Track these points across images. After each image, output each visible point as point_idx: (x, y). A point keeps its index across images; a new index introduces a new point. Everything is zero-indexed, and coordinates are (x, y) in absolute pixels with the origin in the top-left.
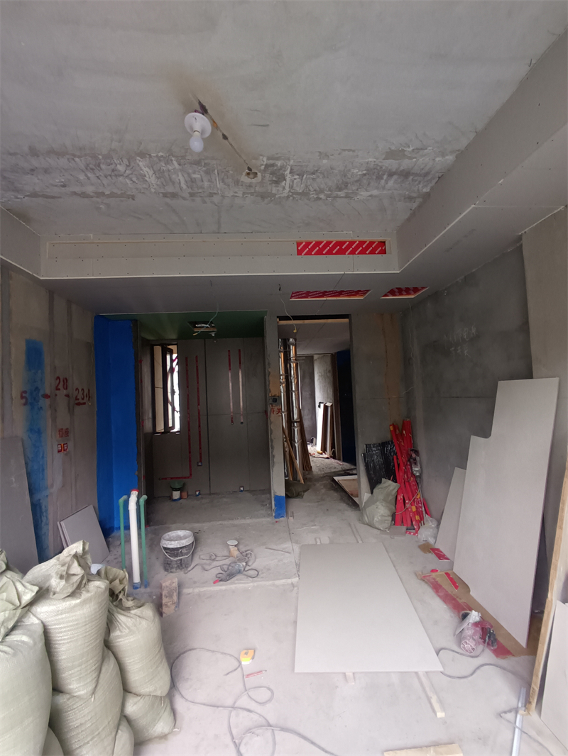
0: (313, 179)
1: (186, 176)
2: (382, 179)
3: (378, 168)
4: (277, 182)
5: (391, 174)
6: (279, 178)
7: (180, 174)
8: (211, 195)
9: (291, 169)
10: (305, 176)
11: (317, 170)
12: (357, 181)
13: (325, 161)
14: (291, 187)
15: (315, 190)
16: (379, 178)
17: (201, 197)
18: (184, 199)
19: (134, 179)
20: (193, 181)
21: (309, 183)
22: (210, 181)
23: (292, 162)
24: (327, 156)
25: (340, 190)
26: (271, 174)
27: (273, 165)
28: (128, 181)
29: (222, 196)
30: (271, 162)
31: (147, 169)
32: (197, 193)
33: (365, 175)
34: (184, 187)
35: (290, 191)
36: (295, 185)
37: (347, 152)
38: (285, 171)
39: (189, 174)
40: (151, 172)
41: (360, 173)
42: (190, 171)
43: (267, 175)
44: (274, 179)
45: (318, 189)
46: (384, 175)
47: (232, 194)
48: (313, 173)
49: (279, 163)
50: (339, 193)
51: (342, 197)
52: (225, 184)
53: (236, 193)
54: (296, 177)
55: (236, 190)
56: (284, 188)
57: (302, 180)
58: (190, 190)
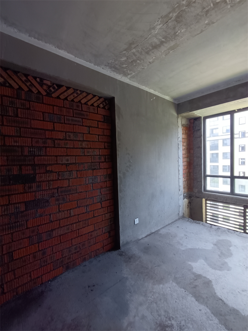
0: (204, 8)
2: (163, 38)
3: (173, 40)
5: (162, 43)
10: (212, 5)
11: (206, 15)
12: (174, 28)
13: (206, 22)
16: (165, 37)
23: (229, 7)
24: (208, 24)
25: (177, 17)
33: (175, 33)
37: (199, 32)
41: (179, 32)
45: (194, 5)
46: (165, 40)
48: (207, 11)
50: (175, 15)
51: (170, 13)
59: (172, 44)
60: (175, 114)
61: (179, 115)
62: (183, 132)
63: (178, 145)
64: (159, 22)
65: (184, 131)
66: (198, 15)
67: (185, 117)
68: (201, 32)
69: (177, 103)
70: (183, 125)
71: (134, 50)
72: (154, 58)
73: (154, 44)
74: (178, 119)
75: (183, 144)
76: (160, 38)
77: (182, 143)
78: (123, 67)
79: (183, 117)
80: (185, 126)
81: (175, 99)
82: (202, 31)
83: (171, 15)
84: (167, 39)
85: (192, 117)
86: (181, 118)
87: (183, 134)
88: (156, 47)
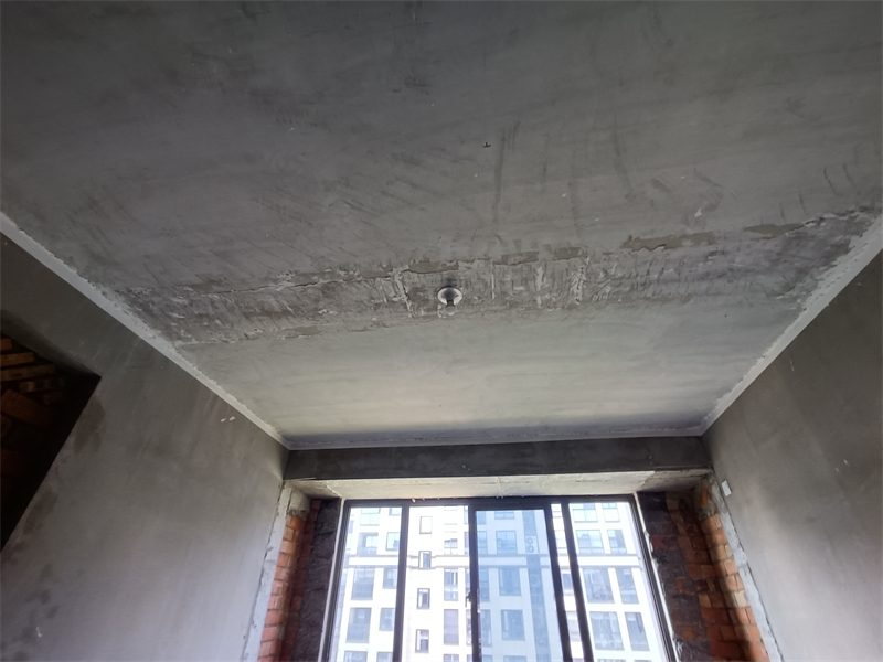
0: (373, 299)
1: (532, 288)
2: (290, 307)
3: (310, 318)
4: (416, 290)
5: (285, 313)
6: (415, 294)
7: (539, 289)
8: (504, 260)
9: (406, 307)
11: (375, 309)
12: (317, 301)
13: (374, 319)
14: (394, 285)
15: (359, 282)
16: (296, 308)
17: (521, 254)
18: (548, 247)
19: (602, 275)
20: (525, 281)
21: (374, 292)
22: (503, 283)
23: (410, 316)
24: (377, 324)
25: (326, 287)
26: (428, 300)
27: (429, 310)
28: (612, 271)
29: (488, 259)
30: (431, 313)
31: (576, 291)
32: (524, 262)
33: (316, 309)
34: (540, 271)
35: (393, 278)
36: (391, 287)
37: (359, 329)
38: (412, 306)
39: (528, 290)
40: (574, 288)
41: (325, 310)
42: (525, 294)
43: (431, 297)
44: (421, 294)
45: (357, 285)
46: (294, 311)
47: (474, 265)
48: (378, 305)
49: (423, 313)
50: (322, 281)
51: (314, 274)
52: (483, 280)
53: (469, 268)
54: (395, 299)
55: (468, 272)
56: (403, 283)
57: (386, 296)
58: (534, 265)
59: (307, 324)
60: (278, 476)
61: (288, 481)
62: (287, 533)
63: (262, 576)
64: (290, 277)
65: (291, 531)
66: (362, 302)
67: (301, 490)
68: (363, 330)
69: (289, 448)
70: (290, 512)
71: (216, 297)
72: (259, 331)
73: (266, 308)
74: (281, 492)
75: (277, 574)
76: (285, 303)
77: (275, 567)
78: (170, 317)
79: (296, 489)
80: (297, 517)
81: (287, 438)
82: (365, 330)
83: (315, 278)
84: (297, 311)
85: (318, 493)
86: (291, 489)
87: (284, 539)
88: (269, 313)
